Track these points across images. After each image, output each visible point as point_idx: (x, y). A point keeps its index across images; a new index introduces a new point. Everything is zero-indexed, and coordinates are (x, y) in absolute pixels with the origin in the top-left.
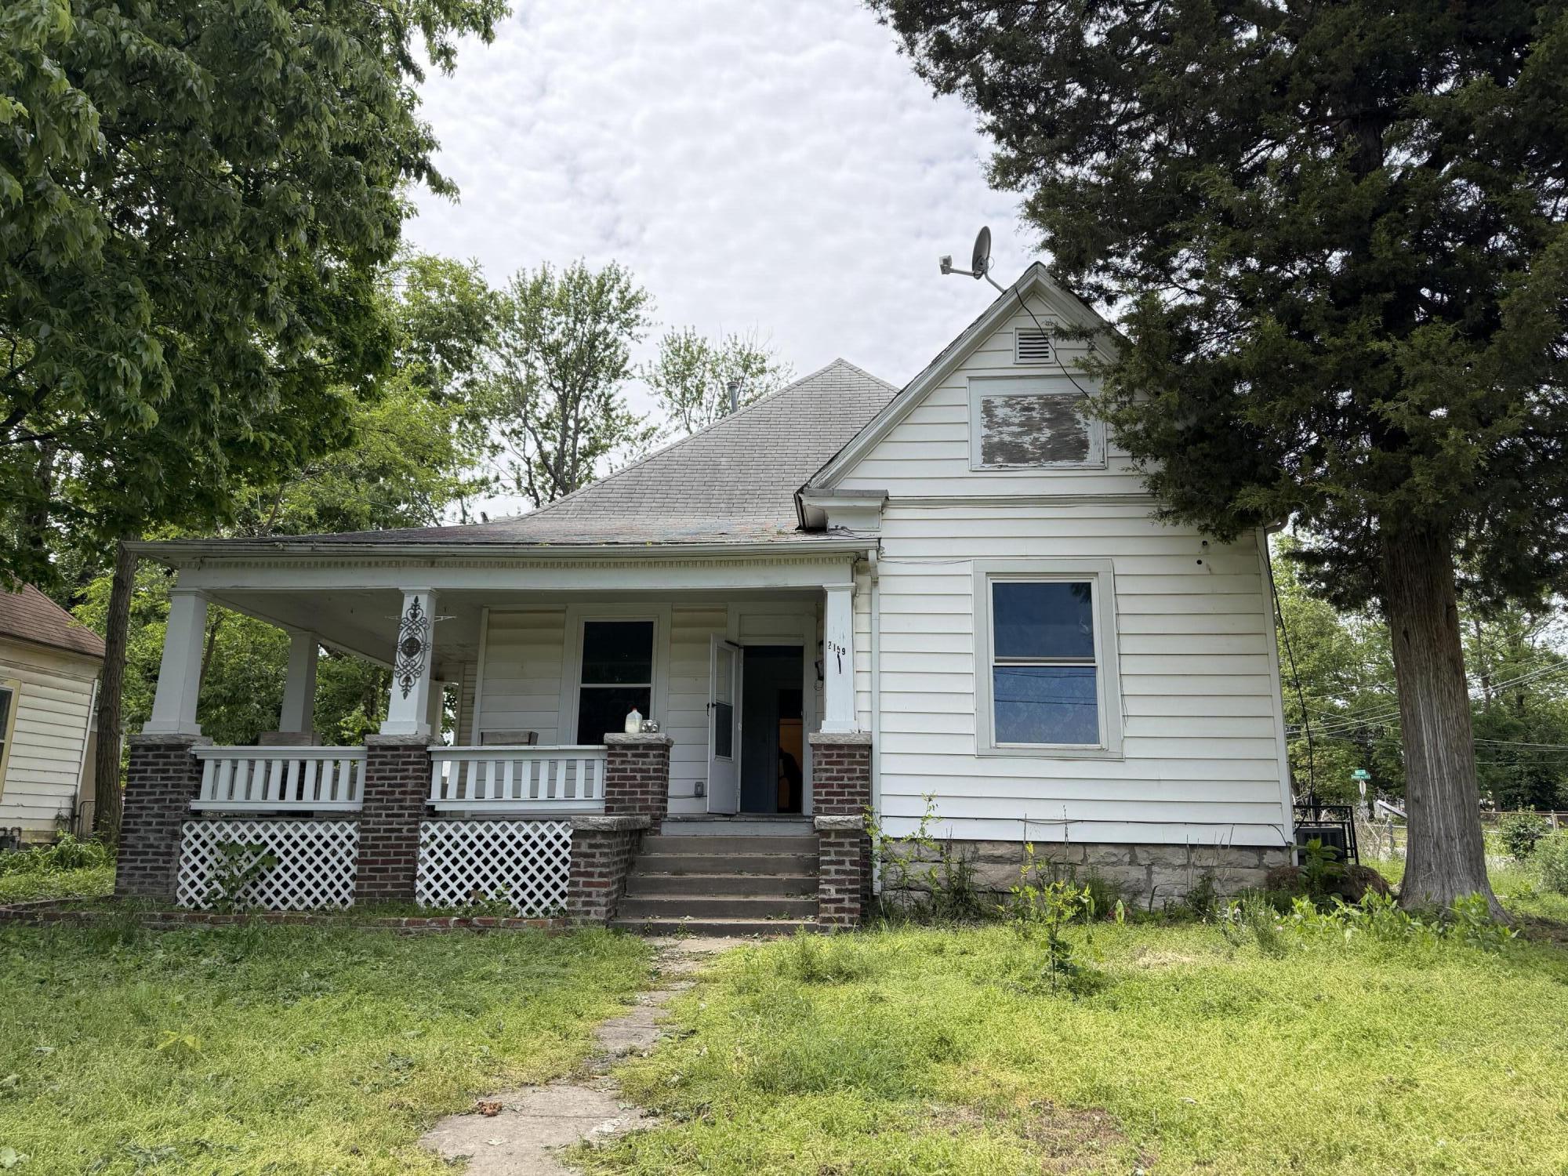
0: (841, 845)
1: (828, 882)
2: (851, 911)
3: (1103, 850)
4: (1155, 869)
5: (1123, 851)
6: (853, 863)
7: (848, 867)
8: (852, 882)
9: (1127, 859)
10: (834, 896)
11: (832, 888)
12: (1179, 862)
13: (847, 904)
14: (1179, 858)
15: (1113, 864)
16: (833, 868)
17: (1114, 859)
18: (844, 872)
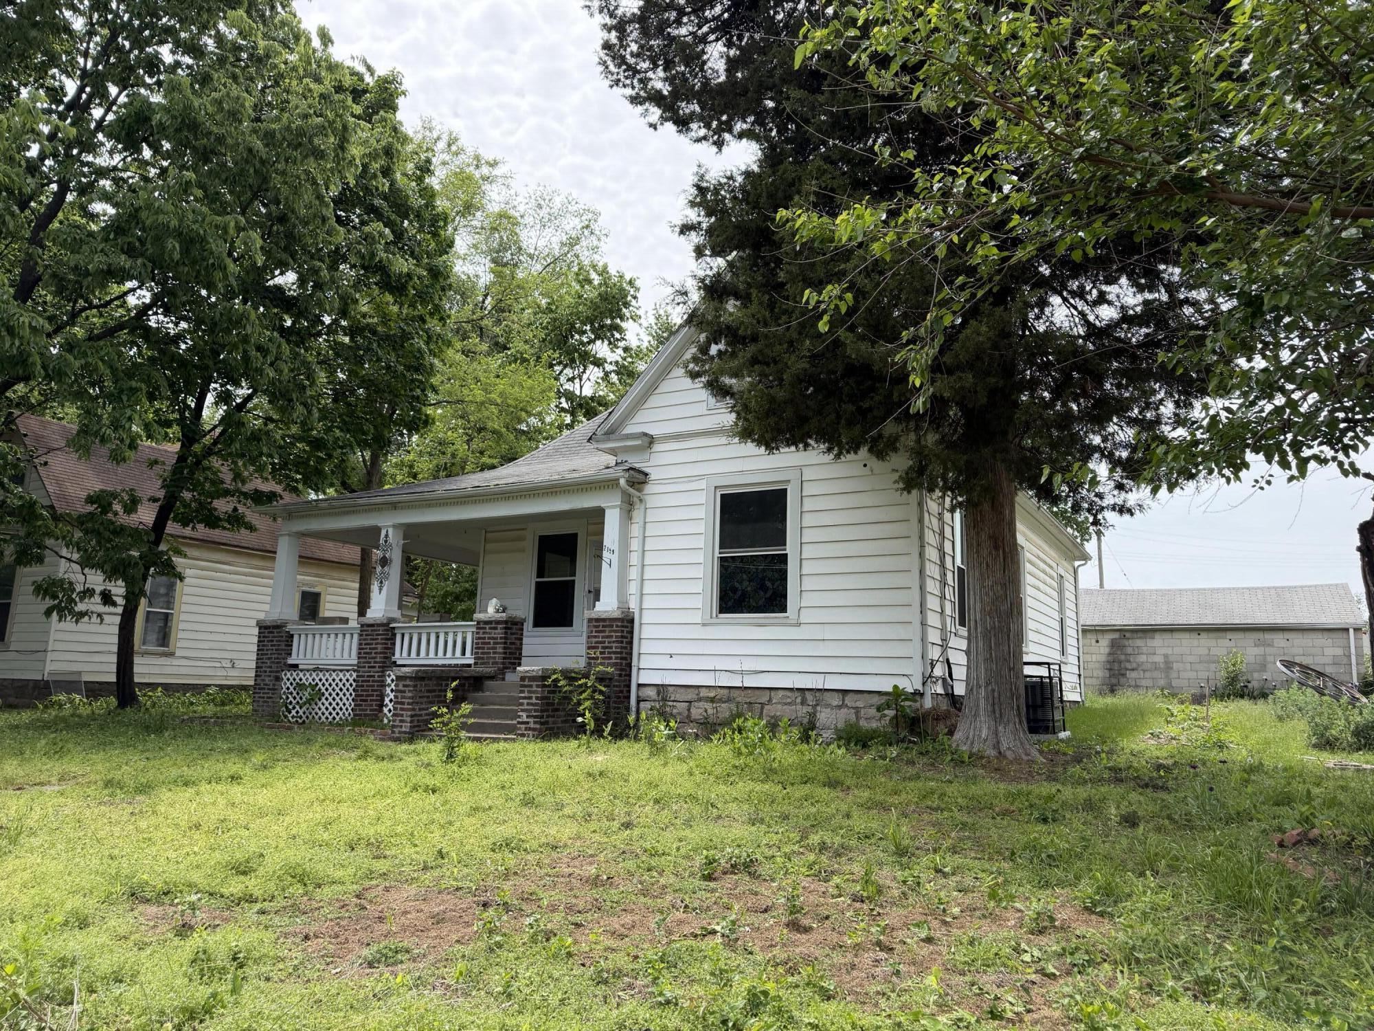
0: (531, 686)
1: (522, 710)
2: (534, 729)
3: (781, 693)
4: (819, 708)
5: (797, 694)
6: (537, 698)
7: (534, 701)
8: (536, 711)
9: (799, 700)
10: (525, 719)
11: (524, 715)
12: (835, 703)
13: (532, 725)
14: (836, 701)
15: (789, 704)
16: (525, 701)
17: (789, 700)
18: (532, 704)
